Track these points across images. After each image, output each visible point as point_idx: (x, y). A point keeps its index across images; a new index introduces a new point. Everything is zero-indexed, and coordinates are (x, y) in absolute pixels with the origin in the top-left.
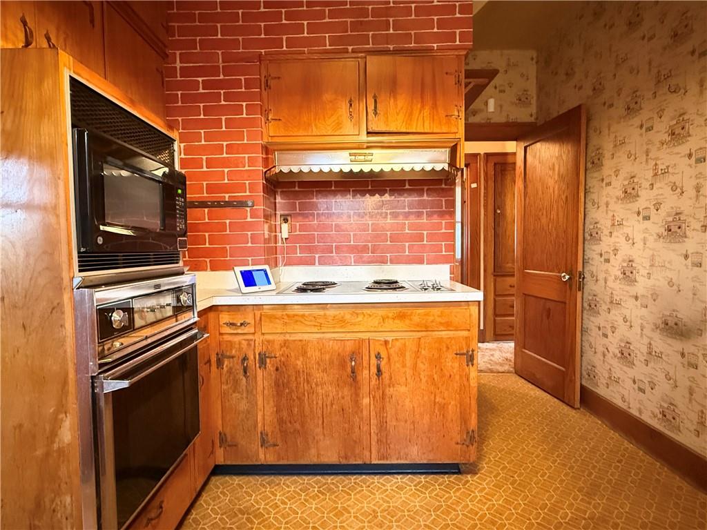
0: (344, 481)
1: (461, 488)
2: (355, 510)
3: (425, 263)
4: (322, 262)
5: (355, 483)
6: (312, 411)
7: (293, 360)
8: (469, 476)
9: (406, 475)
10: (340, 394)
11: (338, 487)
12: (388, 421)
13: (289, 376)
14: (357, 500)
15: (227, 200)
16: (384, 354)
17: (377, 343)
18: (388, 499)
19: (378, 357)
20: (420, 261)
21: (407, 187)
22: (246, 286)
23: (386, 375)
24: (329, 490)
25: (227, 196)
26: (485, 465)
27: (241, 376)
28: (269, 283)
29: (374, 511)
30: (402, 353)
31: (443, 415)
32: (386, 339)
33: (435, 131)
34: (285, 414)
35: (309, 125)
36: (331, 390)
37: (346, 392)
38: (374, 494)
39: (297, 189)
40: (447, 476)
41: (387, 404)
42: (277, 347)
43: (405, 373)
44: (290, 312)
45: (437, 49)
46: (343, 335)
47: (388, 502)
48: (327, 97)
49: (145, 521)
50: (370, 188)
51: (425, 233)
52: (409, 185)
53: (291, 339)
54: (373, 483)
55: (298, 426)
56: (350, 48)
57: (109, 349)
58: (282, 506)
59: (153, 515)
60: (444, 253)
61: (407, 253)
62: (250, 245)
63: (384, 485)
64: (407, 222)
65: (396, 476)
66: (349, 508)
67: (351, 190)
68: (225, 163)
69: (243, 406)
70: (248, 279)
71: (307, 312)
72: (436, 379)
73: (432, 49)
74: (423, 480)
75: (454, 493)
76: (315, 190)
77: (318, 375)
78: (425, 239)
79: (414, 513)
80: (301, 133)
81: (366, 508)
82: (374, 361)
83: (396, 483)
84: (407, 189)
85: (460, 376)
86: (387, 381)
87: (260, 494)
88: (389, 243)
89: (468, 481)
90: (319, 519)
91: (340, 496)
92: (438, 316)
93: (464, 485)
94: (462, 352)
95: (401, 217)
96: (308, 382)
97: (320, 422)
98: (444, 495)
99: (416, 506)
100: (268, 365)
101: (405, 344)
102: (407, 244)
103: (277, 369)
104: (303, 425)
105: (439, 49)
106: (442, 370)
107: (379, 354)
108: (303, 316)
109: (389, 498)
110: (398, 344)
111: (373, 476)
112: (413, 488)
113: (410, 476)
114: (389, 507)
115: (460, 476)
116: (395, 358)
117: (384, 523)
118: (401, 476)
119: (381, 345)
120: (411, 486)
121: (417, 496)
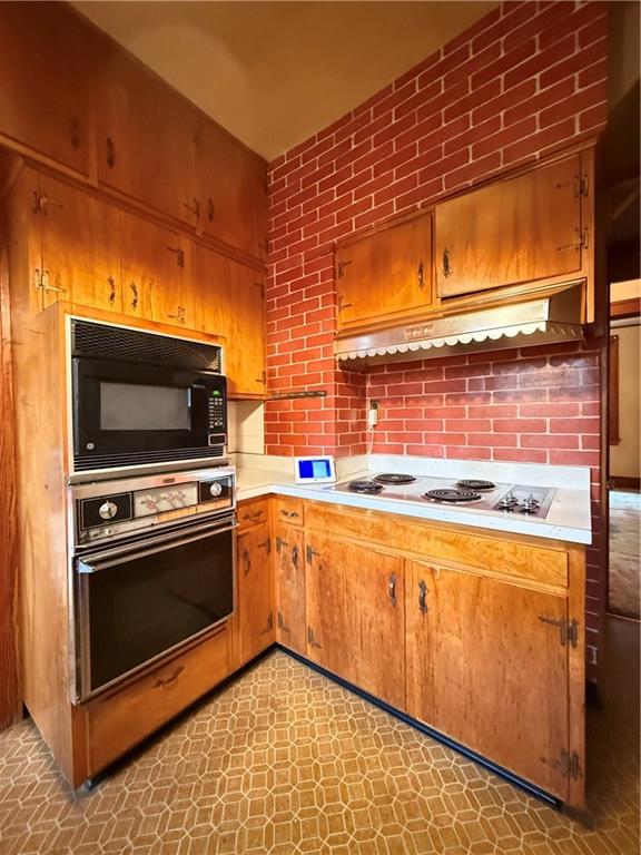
0: (385, 723)
1: (544, 838)
2: (372, 771)
3: (548, 460)
4: (412, 452)
5: (396, 733)
6: (351, 626)
7: (334, 562)
8: (572, 824)
9: (466, 759)
10: (379, 618)
11: (373, 727)
12: (435, 674)
13: (330, 579)
14: (383, 758)
15: (306, 390)
16: (429, 585)
17: (421, 568)
18: (420, 782)
19: (422, 586)
20: (540, 459)
21: (519, 357)
22: (302, 476)
23: (432, 613)
24: (363, 725)
25: (306, 386)
26: (619, 823)
27: (292, 565)
28: (329, 474)
29: (392, 789)
30: (454, 589)
31: (518, 704)
32: (434, 566)
33: (537, 277)
34: (327, 617)
35: (378, 304)
36: (371, 610)
37: (385, 616)
38: (408, 764)
39: (386, 372)
40: (532, 799)
41: (434, 652)
42: (320, 544)
43: (458, 619)
44: (331, 510)
45: (541, 158)
46: (383, 548)
47: (417, 789)
48: (396, 268)
49: (154, 682)
50: (467, 364)
51: (548, 419)
52: (523, 355)
53: (334, 539)
54: (417, 745)
55: (338, 635)
56: (419, 204)
57: (95, 535)
58: (307, 719)
59: (166, 677)
60: (581, 450)
61: (519, 447)
62: (323, 434)
63: (428, 757)
64: (518, 405)
65: (453, 753)
66: (367, 765)
67: (444, 368)
68: (305, 356)
69: (294, 594)
70: (306, 470)
71: (346, 513)
72: (505, 645)
73: (533, 161)
74: (488, 782)
75: (527, 837)
76: (403, 372)
77: (356, 587)
78: (548, 428)
79: (442, 831)
80: (371, 314)
81: (385, 778)
82: (417, 590)
83: (445, 764)
84: (518, 361)
85: (548, 655)
86: (434, 622)
87: (299, 692)
88: (492, 432)
89: (564, 833)
90: (328, 759)
91: (368, 741)
92: (509, 552)
93: (554, 835)
94: (552, 618)
95: (510, 399)
96: (347, 592)
97: (359, 641)
98: (507, 833)
99: (451, 820)
100: (313, 562)
101: (458, 580)
102: (519, 435)
103: (320, 568)
104: (343, 636)
105: (544, 157)
106: (515, 634)
107: (423, 583)
108: (343, 517)
109: (423, 781)
110: (449, 577)
111: (422, 735)
112: (465, 787)
113: (472, 764)
114: (415, 796)
115: (555, 814)
116: (444, 595)
117: (393, 816)
118: (459, 757)
119: (426, 572)
120: (463, 782)
121: (463, 804)
